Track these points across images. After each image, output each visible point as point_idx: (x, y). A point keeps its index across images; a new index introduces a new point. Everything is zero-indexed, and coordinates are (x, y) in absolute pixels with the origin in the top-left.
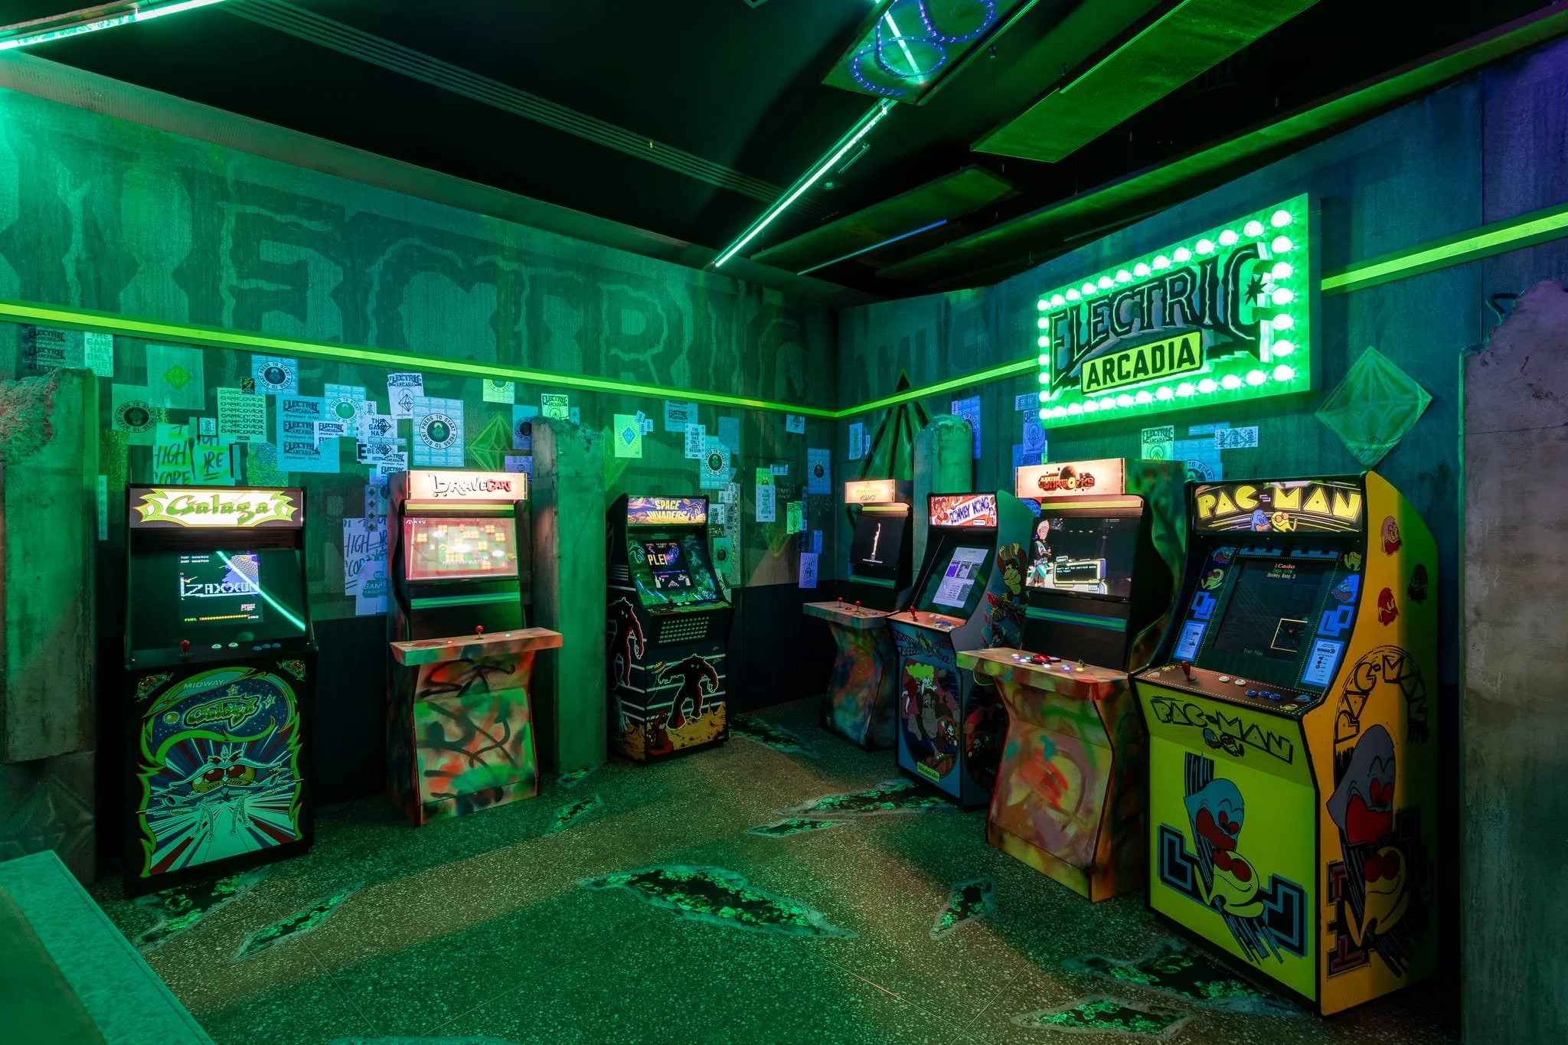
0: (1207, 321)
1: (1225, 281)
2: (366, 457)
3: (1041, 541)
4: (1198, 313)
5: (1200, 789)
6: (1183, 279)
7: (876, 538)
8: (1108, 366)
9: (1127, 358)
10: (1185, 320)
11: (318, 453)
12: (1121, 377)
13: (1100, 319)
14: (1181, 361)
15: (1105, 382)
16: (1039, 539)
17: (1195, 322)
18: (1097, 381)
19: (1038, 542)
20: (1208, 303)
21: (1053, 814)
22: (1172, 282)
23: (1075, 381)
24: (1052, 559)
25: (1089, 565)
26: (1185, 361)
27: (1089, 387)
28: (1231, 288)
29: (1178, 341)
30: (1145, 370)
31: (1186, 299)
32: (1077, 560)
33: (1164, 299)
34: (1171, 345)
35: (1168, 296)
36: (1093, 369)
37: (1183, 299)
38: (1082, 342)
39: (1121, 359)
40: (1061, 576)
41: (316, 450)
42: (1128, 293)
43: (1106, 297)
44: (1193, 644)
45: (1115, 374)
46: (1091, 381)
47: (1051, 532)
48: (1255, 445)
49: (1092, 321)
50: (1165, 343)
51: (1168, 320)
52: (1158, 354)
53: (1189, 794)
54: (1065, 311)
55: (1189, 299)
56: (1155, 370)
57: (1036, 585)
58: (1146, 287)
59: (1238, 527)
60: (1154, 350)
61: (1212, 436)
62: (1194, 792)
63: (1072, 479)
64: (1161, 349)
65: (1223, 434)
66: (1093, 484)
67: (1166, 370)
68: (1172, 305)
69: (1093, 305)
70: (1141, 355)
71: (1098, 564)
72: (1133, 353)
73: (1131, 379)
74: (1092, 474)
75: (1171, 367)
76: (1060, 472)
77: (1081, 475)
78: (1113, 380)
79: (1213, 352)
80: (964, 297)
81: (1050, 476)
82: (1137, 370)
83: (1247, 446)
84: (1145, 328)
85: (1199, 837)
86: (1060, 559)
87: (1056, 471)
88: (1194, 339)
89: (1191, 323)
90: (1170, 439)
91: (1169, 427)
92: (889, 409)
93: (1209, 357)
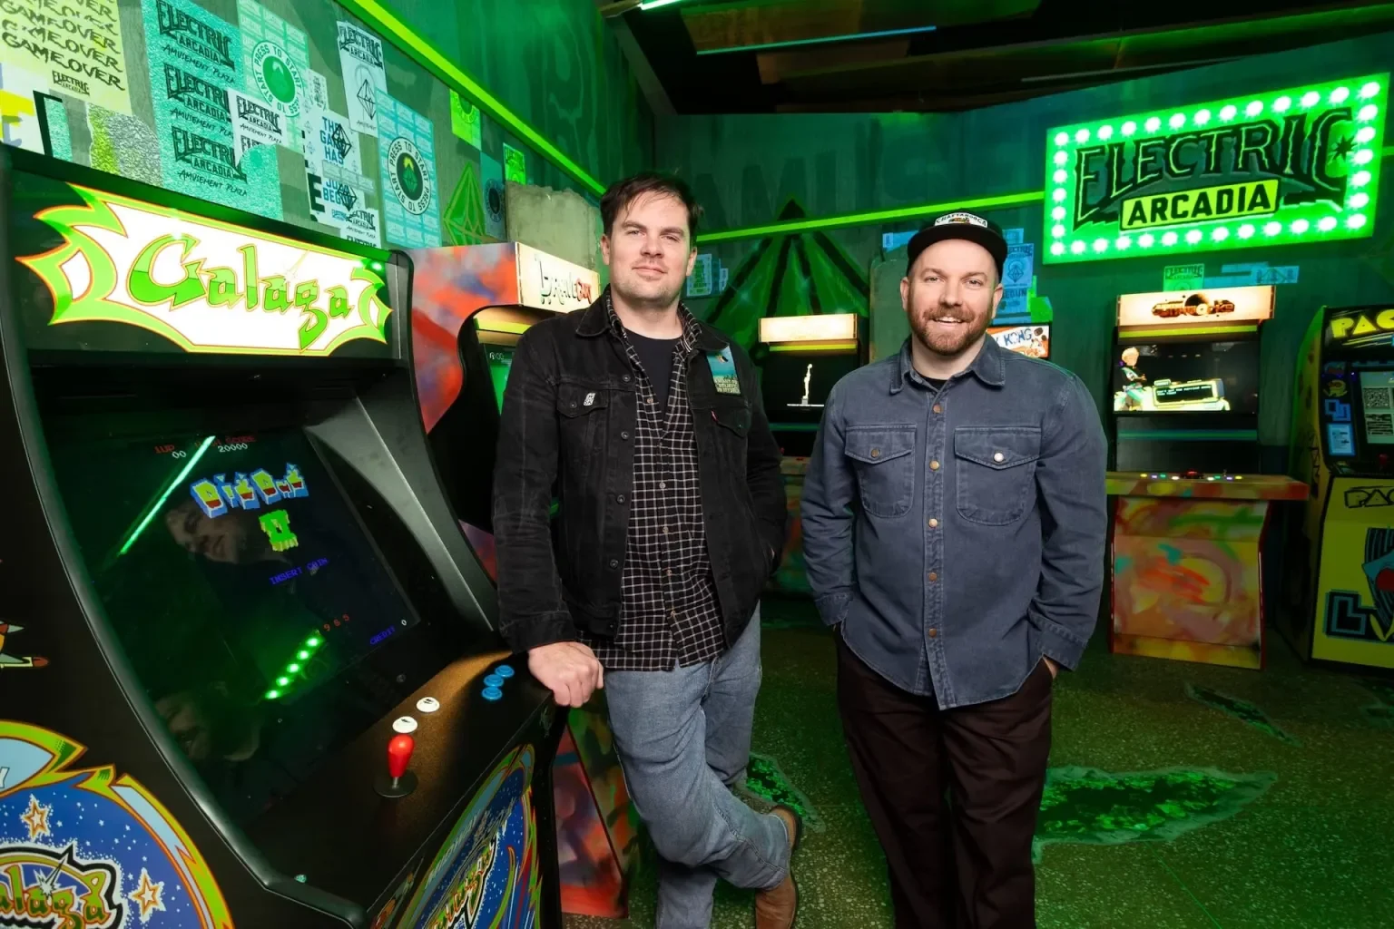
0: (1288, 170)
1: (1313, 137)
2: (321, 208)
3: (1130, 367)
4: (1278, 162)
5: (1383, 554)
6: (1265, 132)
7: (807, 380)
8: (1159, 205)
9: (1185, 198)
10: (1262, 167)
11: (243, 177)
12: (1174, 215)
13: (1152, 158)
14: (1253, 204)
15: (1153, 219)
16: (1125, 365)
17: (1276, 170)
18: (1143, 218)
19: (1125, 369)
20: (1290, 154)
21: (1199, 609)
22: (1249, 133)
23: (1114, 216)
24: (1149, 383)
25: (1200, 386)
26: (1258, 205)
27: (1131, 222)
28: (1318, 143)
29: (1251, 188)
30: (1207, 210)
31: (1265, 149)
32: (1185, 382)
33: (1238, 147)
34: (1243, 191)
35: (1243, 144)
36: (1138, 206)
37: (1261, 149)
38: (1125, 178)
39: (1175, 200)
40: (1162, 399)
41: (239, 169)
42: (1191, 137)
43: (1163, 138)
44: (1345, 442)
45: (1168, 213)
46: (1133, 218)
47: (1141, 359)
48: (1295, 281)
49: (1141, 160)
50: (1236, 188)
51: (1240, 166)
52: (1225, 197)
53: (1370, 561)
54: (1102, 148)
55: (1268, 149)
56: (1220, 210)
57: (1131, 409)
58: (1215, 133)
59: (1376, 344)
60: (1220, 194)
61: (1248, 273)
62: (1376, 558)
63: (1201, 306)
64: (1230, 193)
65: (1260, 273)
66: (1233, 310)
67: (1235, 211)
68: (1246, 153)
69: (1142, 145)
70: (1203, 197)
71: (1213, 384)
72: (1194, 195)
73: (1189, 218)
74: (1230, 300)
75: (1241, 208)
76: (1185, 300)
77: (1216, 303)
78: (1163, 217)
79: (1293, 198)
80: (905, 121)
81: (1170, 303)
82: (1197, 211)
83: (1286, 282)
84: (1210, 172)
85: (1378, 593)
86: (1158, 383)
87: (1180, 299)
88: (1271, 187)
89: (1270, 171)
90: (1200, 276)
91: (1198, 265)
92: (767, 241)
93: (1287, 202)
